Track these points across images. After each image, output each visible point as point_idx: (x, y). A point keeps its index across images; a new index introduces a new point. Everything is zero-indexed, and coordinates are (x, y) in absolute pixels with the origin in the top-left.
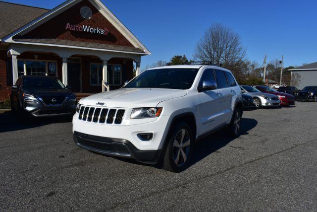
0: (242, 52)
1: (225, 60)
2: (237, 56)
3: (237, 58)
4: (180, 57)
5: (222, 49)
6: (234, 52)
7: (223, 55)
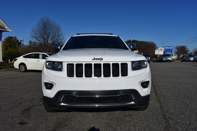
0: (62, 36)
1: (52, 40)
2: (59, 38)
3: (60, 39)
4: (13, 37)
5: (49, 33)
6: (58, 36)
7: (51, 37)
